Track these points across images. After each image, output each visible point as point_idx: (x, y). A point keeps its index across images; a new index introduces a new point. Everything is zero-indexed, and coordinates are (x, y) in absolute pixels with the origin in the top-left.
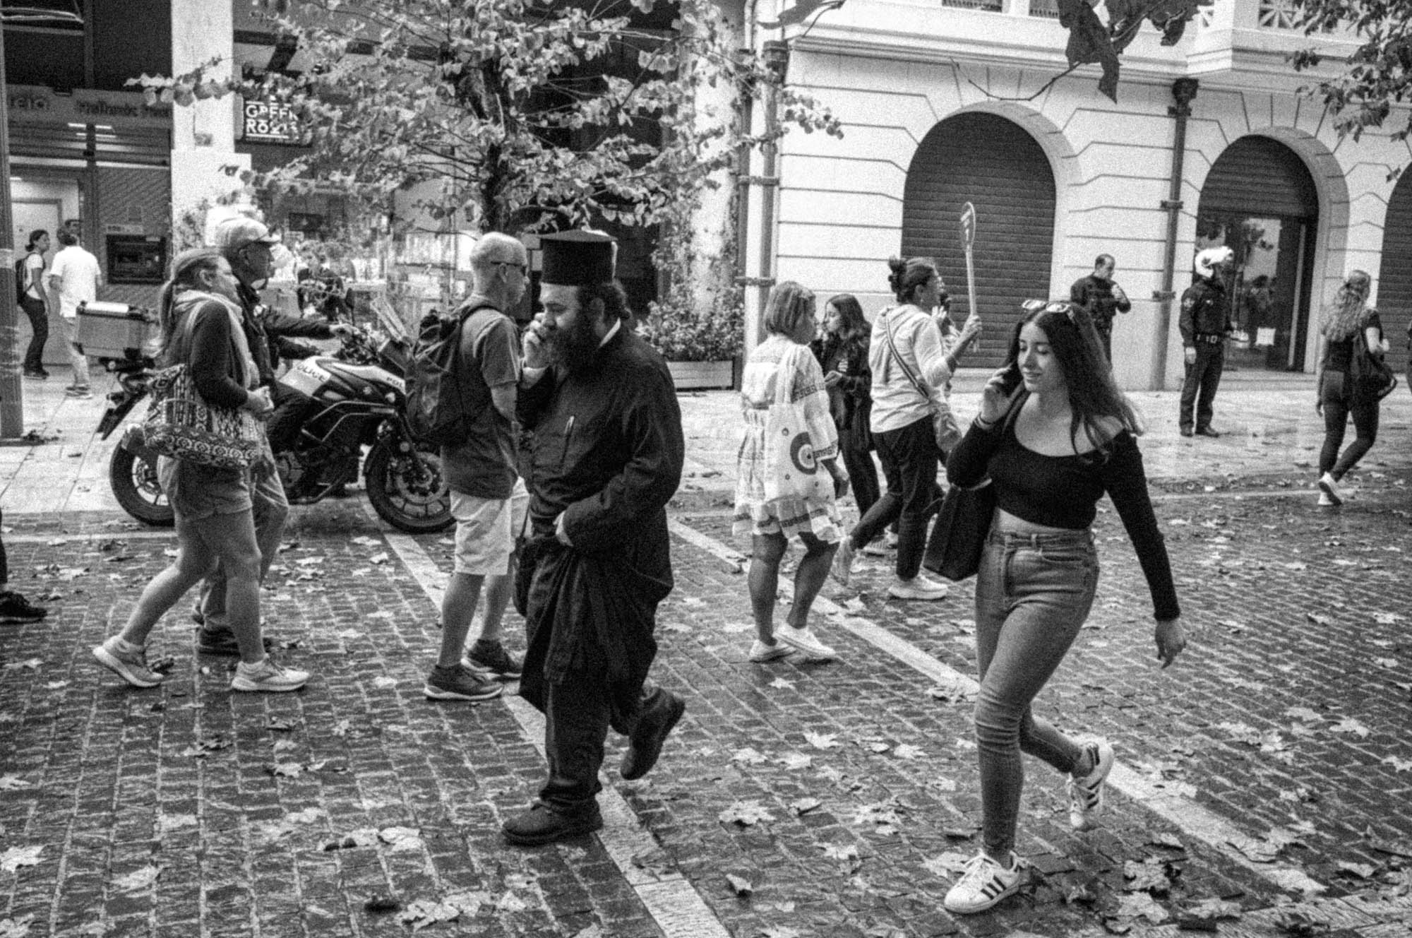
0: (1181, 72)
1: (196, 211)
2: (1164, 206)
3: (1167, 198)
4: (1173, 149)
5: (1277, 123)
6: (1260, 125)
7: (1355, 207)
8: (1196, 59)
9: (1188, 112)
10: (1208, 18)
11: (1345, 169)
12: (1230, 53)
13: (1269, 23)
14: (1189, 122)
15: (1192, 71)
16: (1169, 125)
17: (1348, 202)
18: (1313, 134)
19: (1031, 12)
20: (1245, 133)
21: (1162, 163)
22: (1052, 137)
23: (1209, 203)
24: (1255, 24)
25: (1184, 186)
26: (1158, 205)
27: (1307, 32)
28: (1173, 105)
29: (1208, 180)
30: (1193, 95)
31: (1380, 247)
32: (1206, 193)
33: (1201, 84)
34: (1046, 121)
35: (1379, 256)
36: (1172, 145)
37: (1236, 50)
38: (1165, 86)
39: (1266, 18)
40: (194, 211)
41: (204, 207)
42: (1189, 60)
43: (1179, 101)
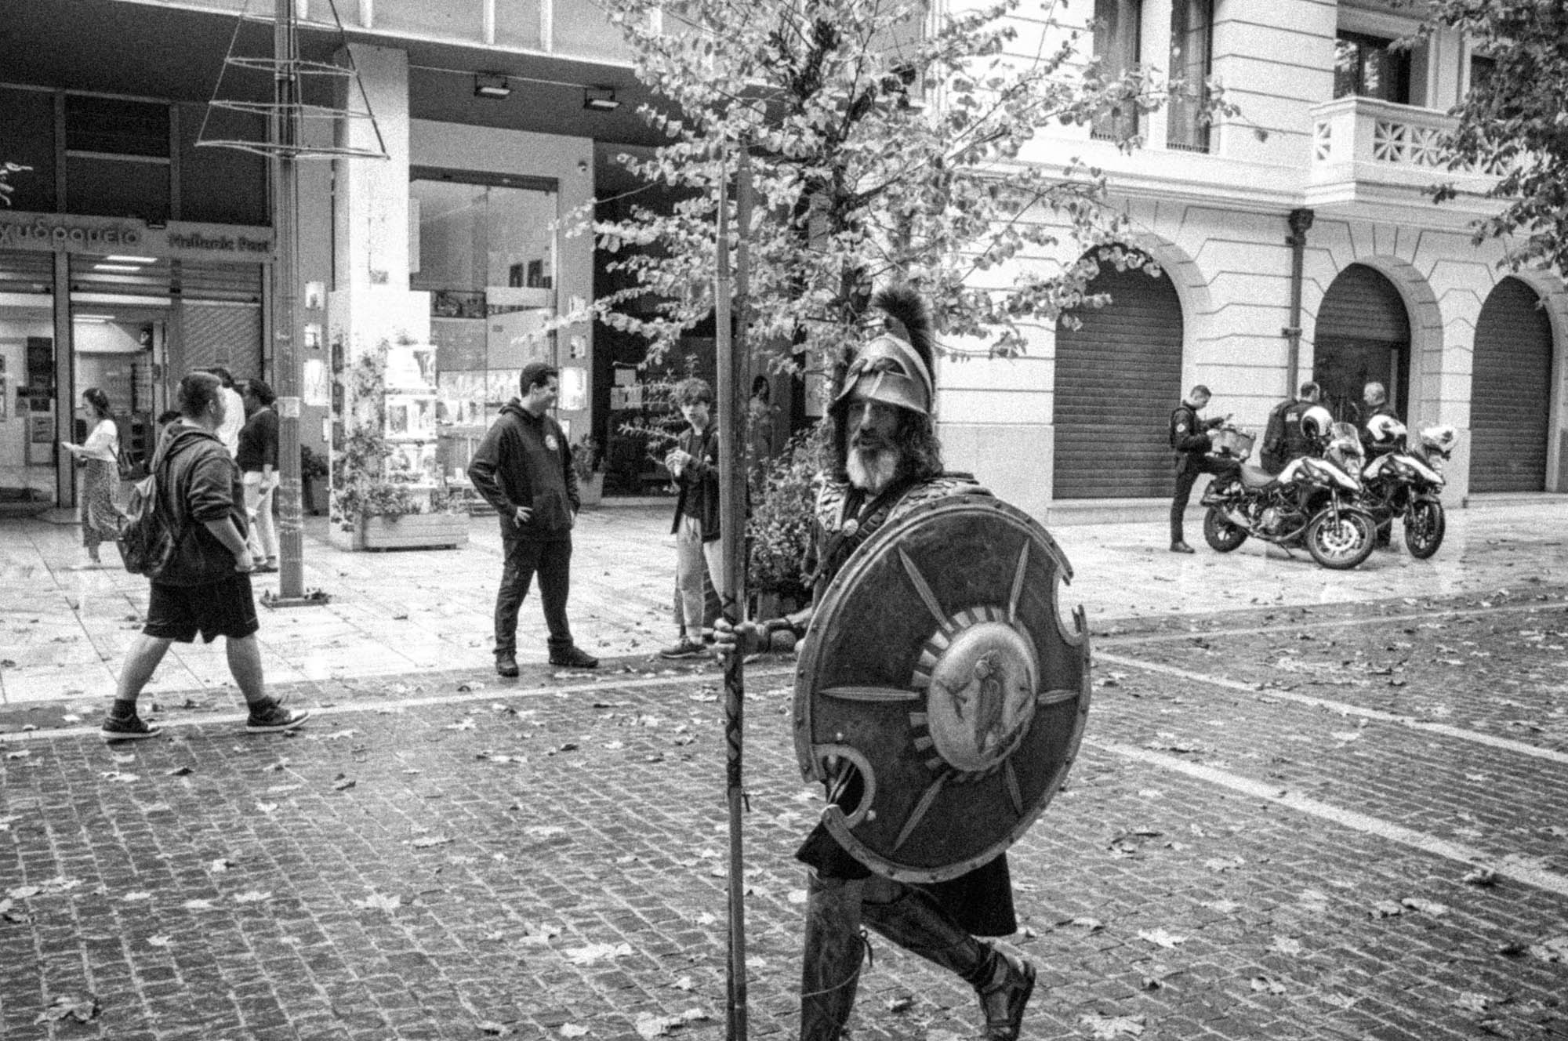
0: (1298, 203)
1: (376, 352)
2: (1286, 333)
3: (1287, 326)
4: (1292, 277)
5: (1380, 252)
6: (1364, 254)
7: (1448, 332)
8: (1312, 191)
9: (1303, 242)
10: (1324, 152)
11: (1438, 296)
12: (1353, 185)
13: (1382, 157)
14: (1306, 252)
15: (1308, 202)
16: (1287, 254)
17: (1441, 327)
18: (1409, 261)
19: (1169, 146)
20: (1352, 260)
21: (1282, 291)
22: (1183, 267)
23: (1325, 330)
24: (1372, 157)
25: (1303, 314)
26: (1279, 333)
27: (1450, 168)
28: (1290, 234)
29: (1322, 308)
30: (1309, 224)
31: (1470, 371)
32: (1322, 318)
33: (1317, 215)
34: (1180, 251)
35: (1470, 378)
36: (1290, 273)
37: (1359, 182)
38: (1282, 216)
39: (1379, 152)
40: (374, 353)
41: (384, 347)
42: (1307, 192)
43: (1296, 230)
